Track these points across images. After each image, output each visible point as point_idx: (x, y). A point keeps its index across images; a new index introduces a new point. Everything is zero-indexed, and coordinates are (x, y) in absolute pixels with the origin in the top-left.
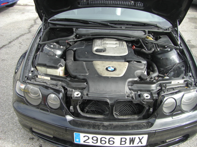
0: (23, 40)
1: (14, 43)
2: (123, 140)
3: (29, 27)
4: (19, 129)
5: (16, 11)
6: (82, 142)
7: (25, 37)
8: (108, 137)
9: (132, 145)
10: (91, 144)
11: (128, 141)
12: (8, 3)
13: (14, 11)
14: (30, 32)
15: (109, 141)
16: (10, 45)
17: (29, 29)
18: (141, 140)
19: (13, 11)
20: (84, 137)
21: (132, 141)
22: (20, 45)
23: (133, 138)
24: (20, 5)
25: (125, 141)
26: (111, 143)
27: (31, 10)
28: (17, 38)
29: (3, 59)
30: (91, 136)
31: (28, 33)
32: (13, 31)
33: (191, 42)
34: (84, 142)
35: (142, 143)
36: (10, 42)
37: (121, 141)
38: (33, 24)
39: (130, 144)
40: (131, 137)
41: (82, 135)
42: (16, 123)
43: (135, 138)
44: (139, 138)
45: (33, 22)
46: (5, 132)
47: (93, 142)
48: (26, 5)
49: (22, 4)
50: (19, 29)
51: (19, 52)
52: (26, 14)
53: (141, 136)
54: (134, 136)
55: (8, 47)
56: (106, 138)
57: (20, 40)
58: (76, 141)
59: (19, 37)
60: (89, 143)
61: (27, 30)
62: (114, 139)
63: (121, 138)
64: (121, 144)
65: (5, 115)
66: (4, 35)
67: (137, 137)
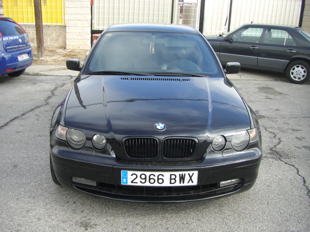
0: (40, 112)
1: (28, 115)
2: (173, 177)
3: (46, 99)
4: (50, 194)
5: (24, 81)
6: (129, 183)
7: (42, 109)
8: (157, 174)
9: (182, 184)
10: (139, 184)
11: (178, 179)
12: (15, 68)
13: (22, 81)
14: (47, 104)
15: (158, 179)
16: (23, 117)
17: (46, 100)
18: (192, 178)
19: (19, 81)
20: (132, 175)
21: (182, 178)
22: (37, 117)
23: (182, 174)
24: (28, 75)
25: (175, 179)
26: (160, 181)
27: (44, 80)
28: (32, 110)
29: (18, 130)
30: (139, 173)
31: (45, 105)
32: (25, 103)
33: (259, 112)
34: (132, 182)
35: (192, 182)
36: (23, 114)
37: (171, 179)
38: (51, 95)
39: (180, 183)
40: (181, 173)
41: (130, 173)
42: (46, 189)
43: (185, 174)
44: (189, 174)
45: (50, 94)
46: (34, 197)
47: (141, 182)
48: (37, 75)
49: (31, 73)
50: (32, 100)
51: (37, 124)
52: (39, 84)
53: (191, 173)
54: (183, 173)
55: (22, 119)
56: (154, 176)
57: (37, 111)
58: (123, 182)
59: (33, 109)
60: (137, 183)
61: (44, 102)
62: (163, 176)
63: (171, 175)
64: (171, 183)
65: (31, 182)
66: (14, 107)
67: (187, 173)
